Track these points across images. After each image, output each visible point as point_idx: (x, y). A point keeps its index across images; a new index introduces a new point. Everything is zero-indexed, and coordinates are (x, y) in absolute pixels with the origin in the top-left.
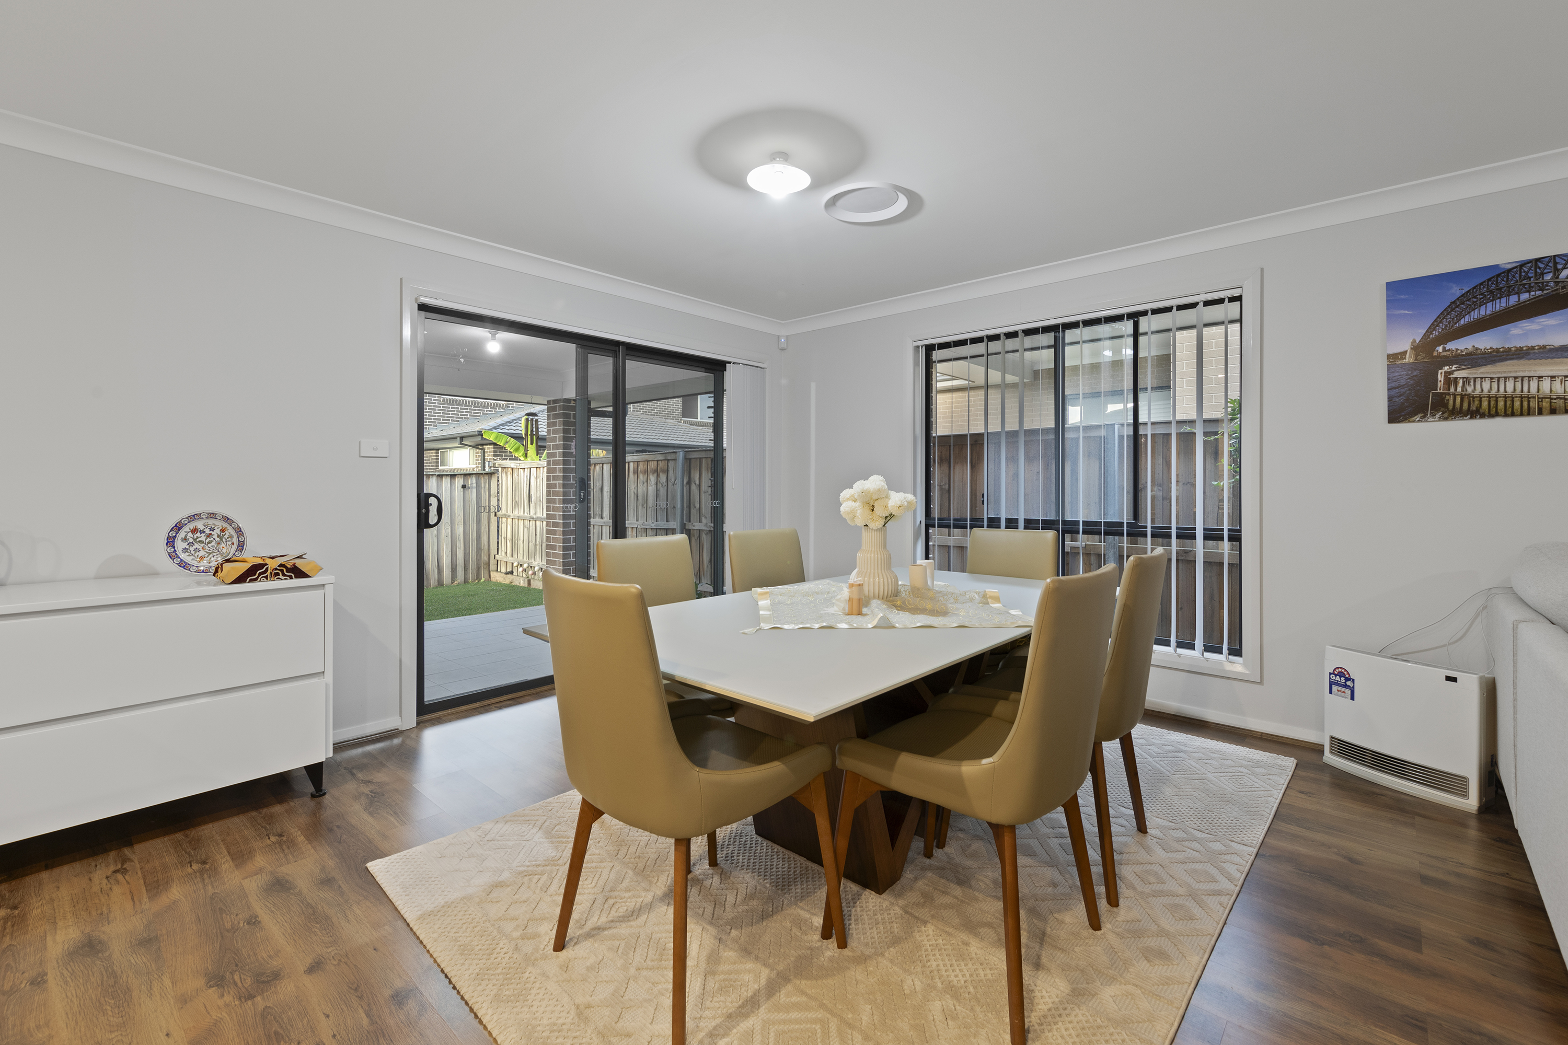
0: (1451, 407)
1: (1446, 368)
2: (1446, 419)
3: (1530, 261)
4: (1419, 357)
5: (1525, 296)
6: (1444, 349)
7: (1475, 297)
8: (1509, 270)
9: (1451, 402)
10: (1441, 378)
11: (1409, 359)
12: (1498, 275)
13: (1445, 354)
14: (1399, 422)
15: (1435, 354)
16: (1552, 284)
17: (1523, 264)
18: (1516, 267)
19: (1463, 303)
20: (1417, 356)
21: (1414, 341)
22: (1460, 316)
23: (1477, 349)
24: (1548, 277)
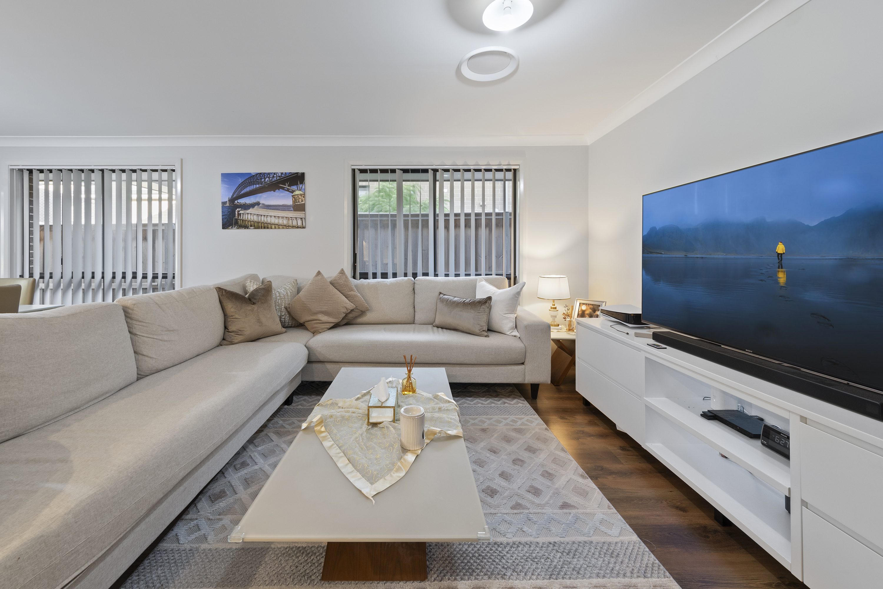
0: (239, 224)
1: (238, 209)
2: (238, 228)
3: (259, 174)
4: (231, 204)
5: (257, 186)
6: (237, 202)
7: (245, 184)
8: (254, 176)
9: (239, 222)
10: (236, 213)
11: (228, 205)
12: (251, 177)
13: (238, 204)
14: (225, 229)
15: (235, 203)
16: (264, 183)
17: (257, 174)
18: (255, 175)
19: (242, 185)
20: (230, 203)
21: (229, 198)
22: (241, 190)
23: (246, 203)
24: (263, 180)
